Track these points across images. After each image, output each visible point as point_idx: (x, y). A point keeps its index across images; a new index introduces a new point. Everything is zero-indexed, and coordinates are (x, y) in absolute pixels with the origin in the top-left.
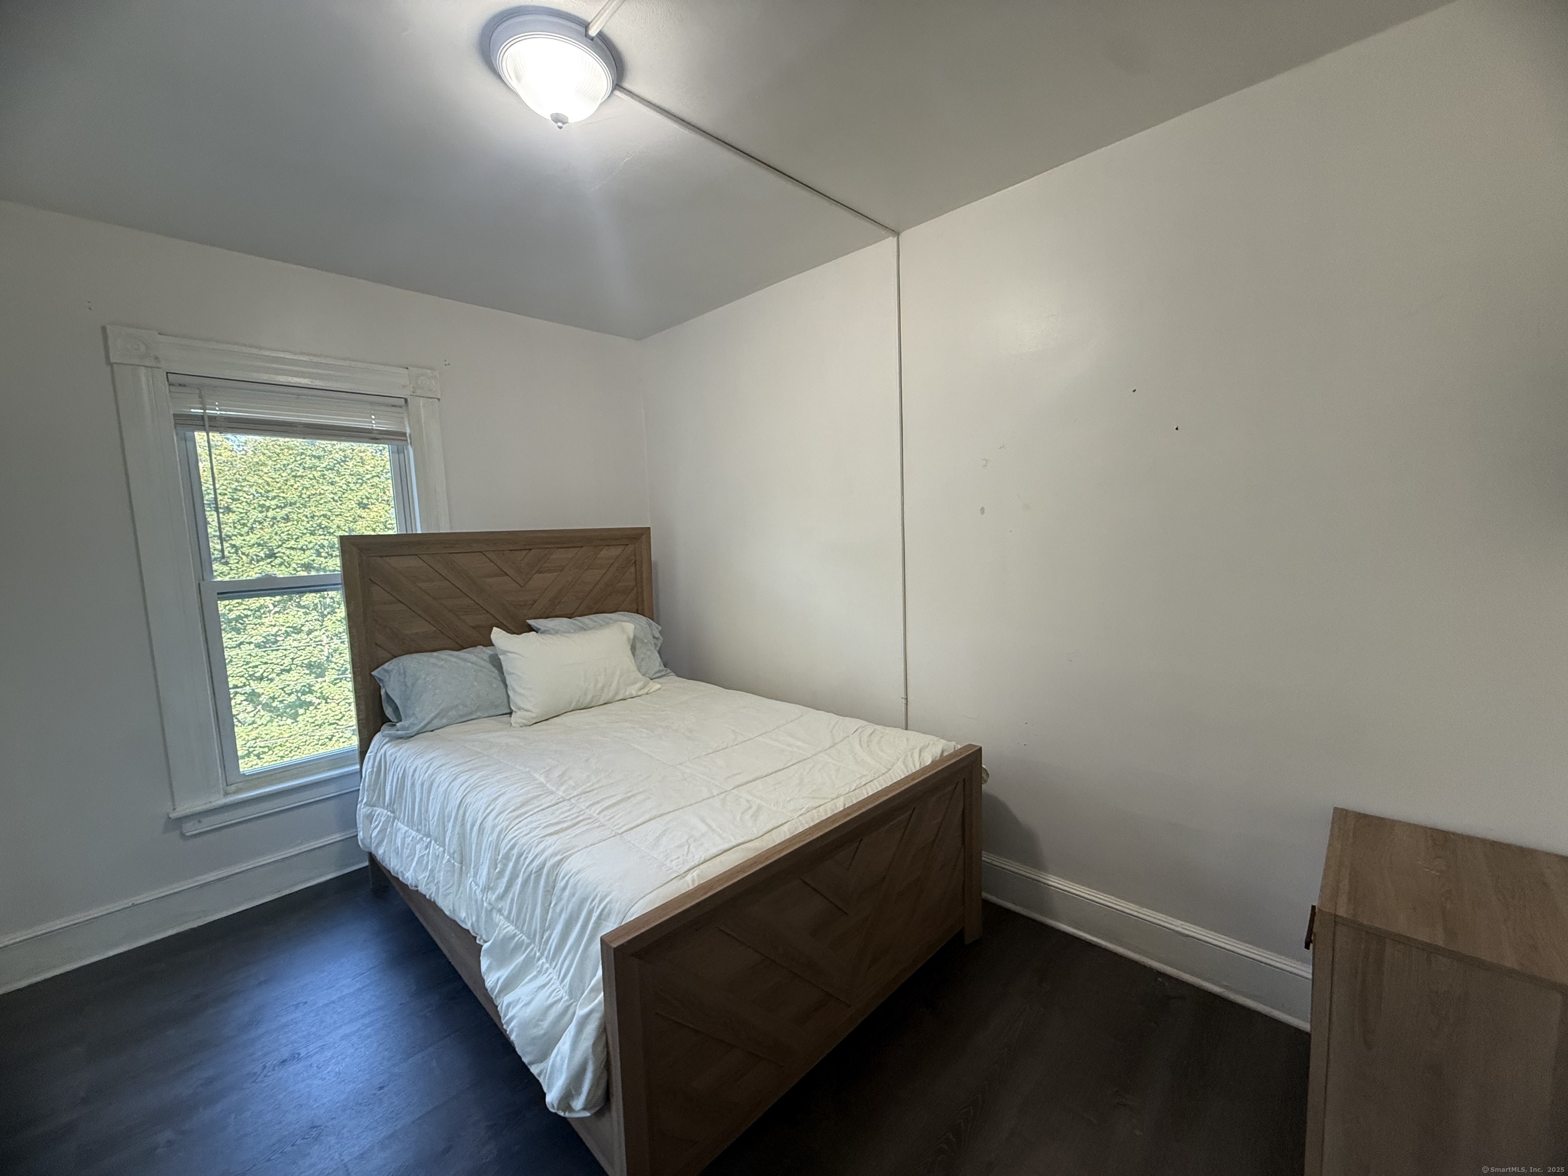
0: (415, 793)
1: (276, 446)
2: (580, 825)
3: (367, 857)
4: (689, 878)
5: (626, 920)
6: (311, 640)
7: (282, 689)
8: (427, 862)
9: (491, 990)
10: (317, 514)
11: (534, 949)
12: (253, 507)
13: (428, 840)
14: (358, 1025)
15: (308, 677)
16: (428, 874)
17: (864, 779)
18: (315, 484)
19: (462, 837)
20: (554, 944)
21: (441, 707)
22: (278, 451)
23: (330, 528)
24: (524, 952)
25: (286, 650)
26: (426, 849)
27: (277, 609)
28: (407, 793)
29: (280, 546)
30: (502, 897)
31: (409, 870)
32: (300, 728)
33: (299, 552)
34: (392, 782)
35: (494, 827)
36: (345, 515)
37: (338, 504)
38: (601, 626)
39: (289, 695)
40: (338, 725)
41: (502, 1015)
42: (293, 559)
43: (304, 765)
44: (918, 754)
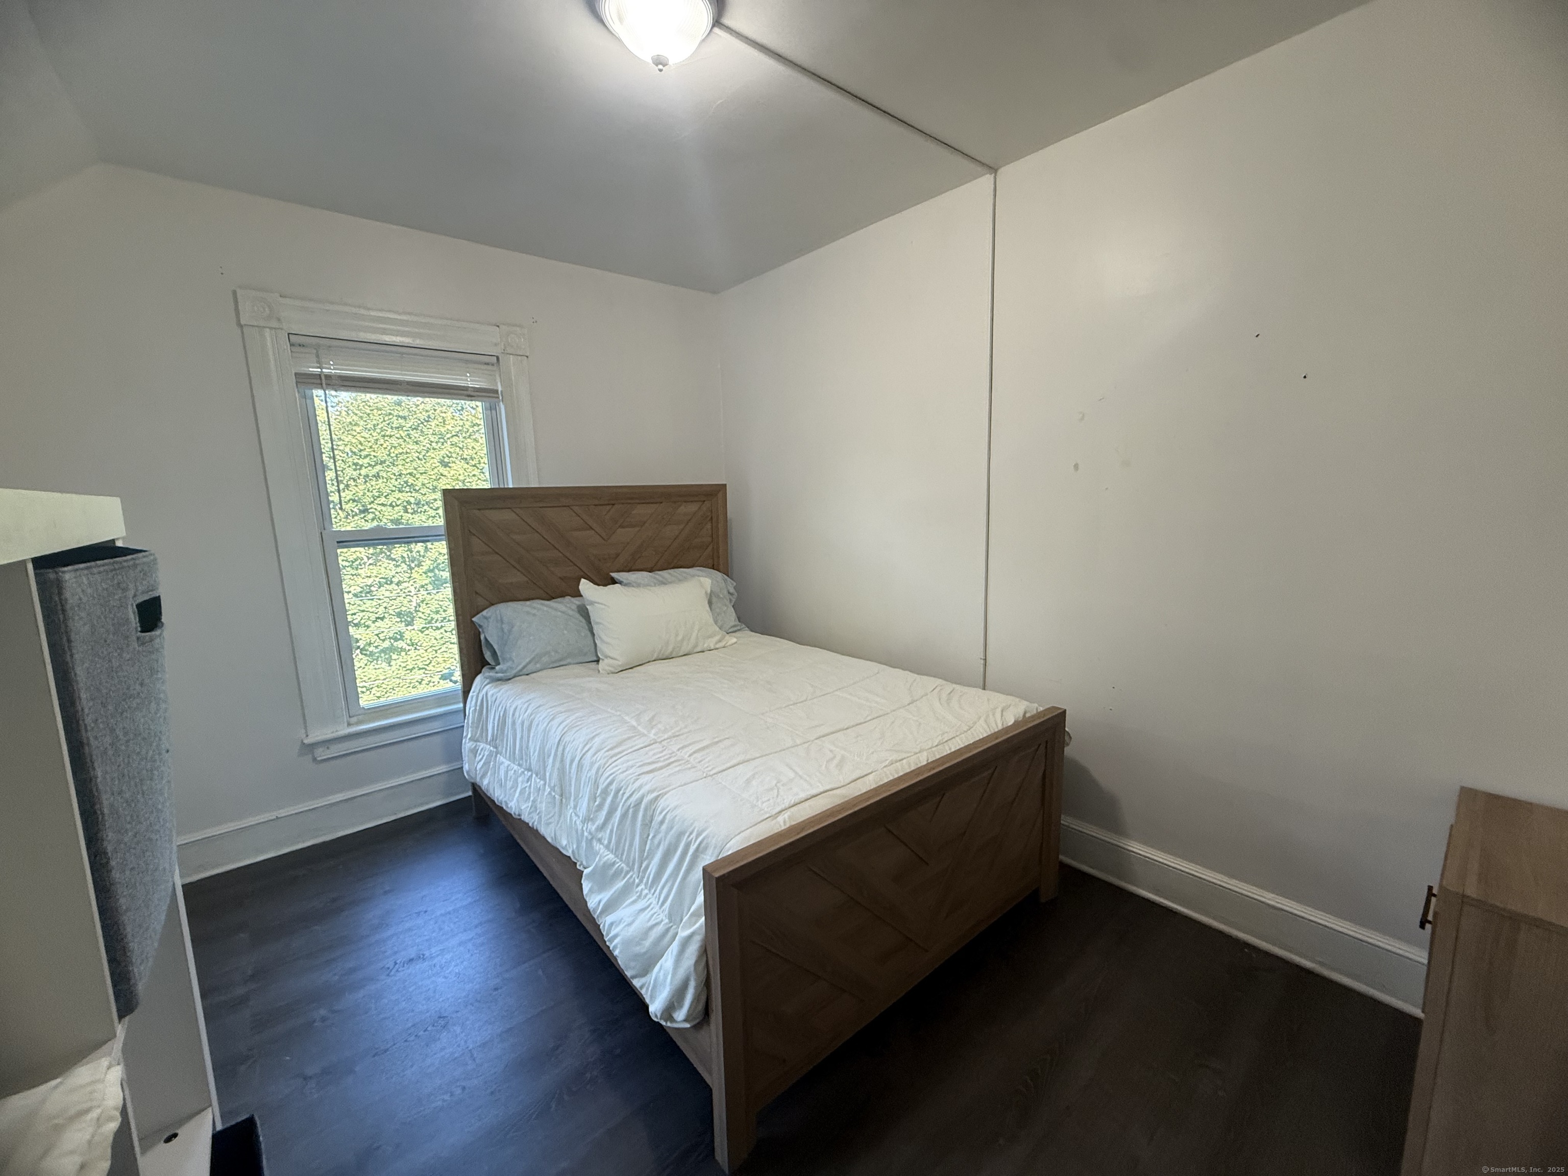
0: (515, 730)
1: (366, 407)
2: (671, 766)
3: (470, 787)
4: (780, 819)
5: (723, 854)
6: (401, 590)
7: (377, 635)
8: (530, 793)
9: (594, 910)
10: (404, 472)
11: (633, 874)
12: (348, 465)
13: (530, 773)
14: (471, 934)
15: (399, 625)
16: (530, 804)
17: (946, 735)
18: (402, 443)
19: (562, 772)
20: (653, 871)
21: (535, 653)
22: (368, 411)
23: (416, 485)
24: (624, 878)
25: (379, 599)
26: (528, 782)
27: (371, 561)
28: (508, 731)
29: (373, 502)
30: (602, 827)
31: (513, 799)
32: (393, 672)
33: (390, 509)
34: (494, 719)
35: (592, 764)
36: (430, 473)
37: (422, 462)
38: (680, 580)
39: (383, 640)
40: (426, 669)
41: (604, 934)
42: (384, 515)
43: (402, 704)
44: (1000, 713)
